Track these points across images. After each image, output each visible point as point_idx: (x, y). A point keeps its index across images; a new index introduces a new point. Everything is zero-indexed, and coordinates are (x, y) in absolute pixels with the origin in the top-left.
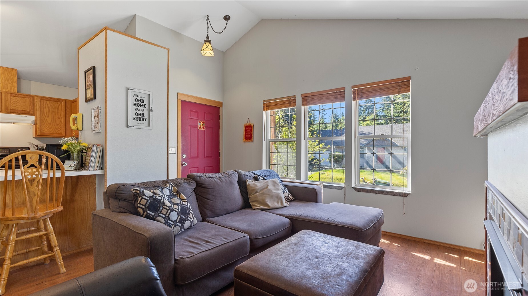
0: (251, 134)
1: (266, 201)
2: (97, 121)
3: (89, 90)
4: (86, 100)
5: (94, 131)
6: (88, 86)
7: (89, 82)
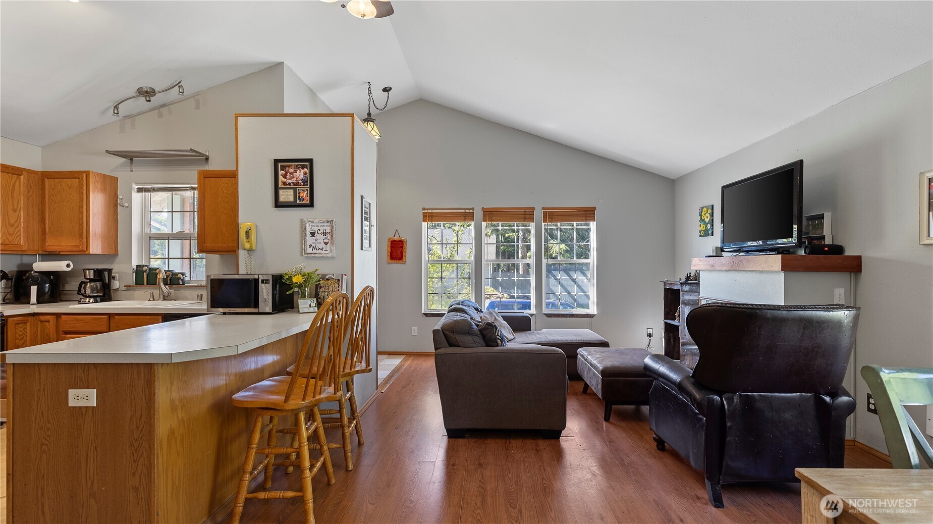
0: (402, 253)
2: (324, 241)
3: (292, 191)
4: (278, 204)
5: (312, 254)
6: (287, 185)
7: (293, 179)
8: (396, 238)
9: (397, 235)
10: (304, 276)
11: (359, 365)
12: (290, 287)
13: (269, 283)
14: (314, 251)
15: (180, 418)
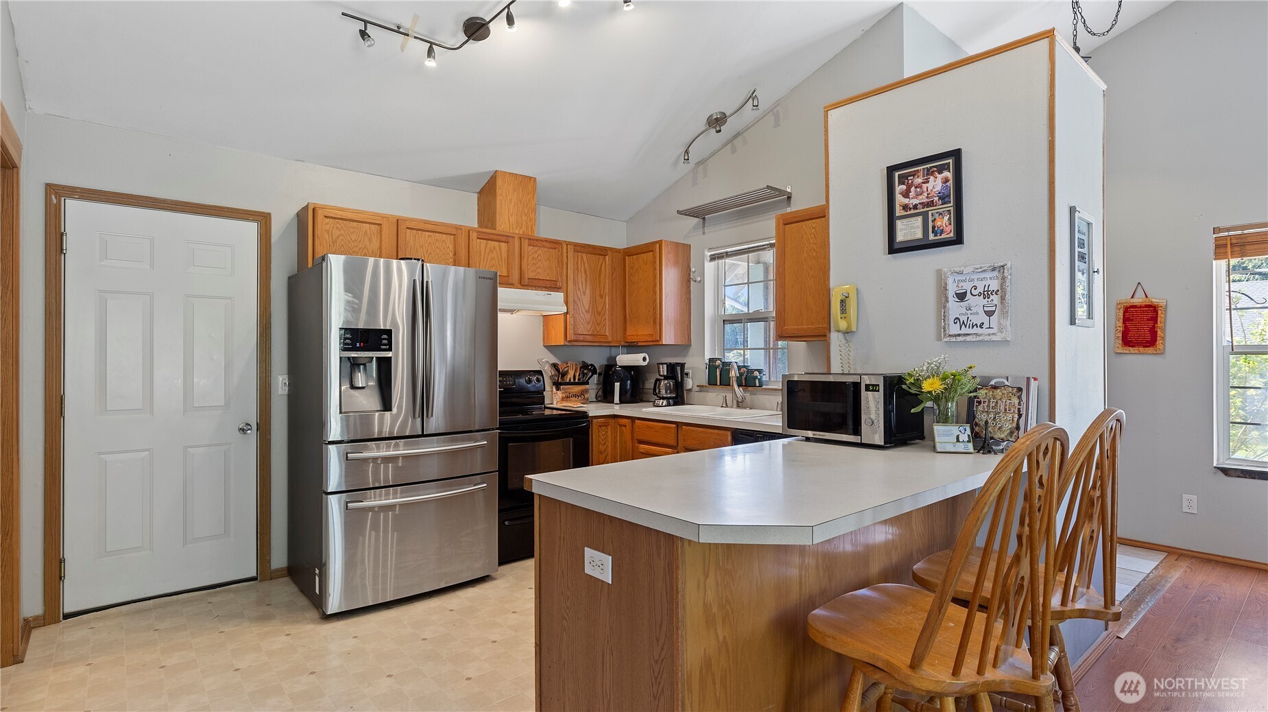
0: (1153, 331)
2: (986, 309)
3: (920, 219)
4: (894, 248)
5: (959, 335)
6: (910, 209)
7: (921, 197)
8: (1139, 300)
9: (1140, 294)
10: (944, 379)
11: (1083, 595)
12: (916, 399)
13: (878, 391)
14: (964, 330)
15: (721, 638)
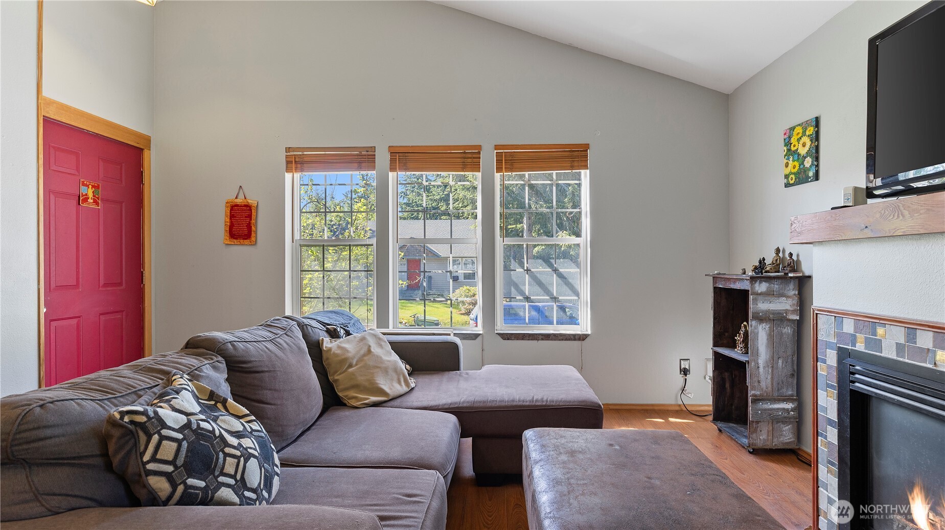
0: (249, 227)
1: (377, 384)
8: (240, 201)
9: (241, 196)
